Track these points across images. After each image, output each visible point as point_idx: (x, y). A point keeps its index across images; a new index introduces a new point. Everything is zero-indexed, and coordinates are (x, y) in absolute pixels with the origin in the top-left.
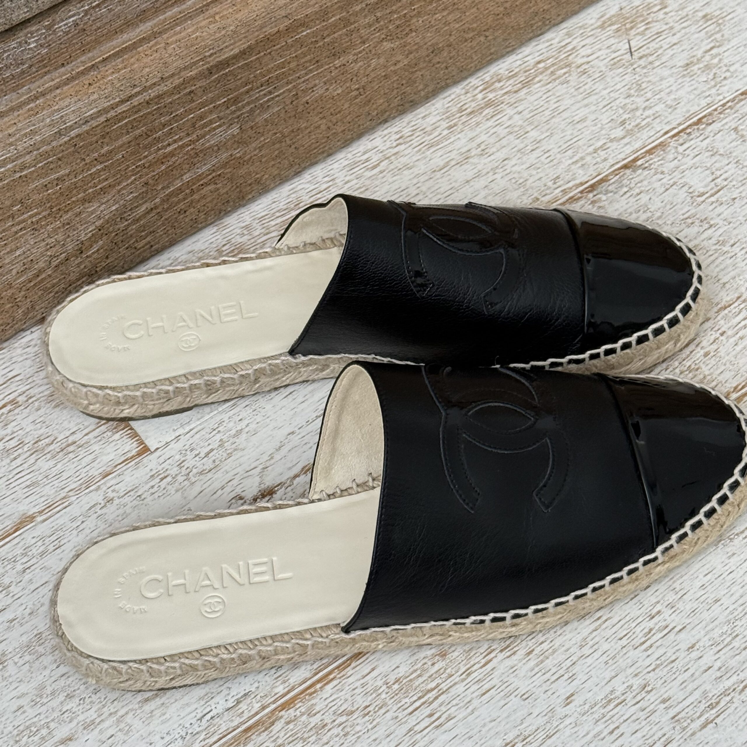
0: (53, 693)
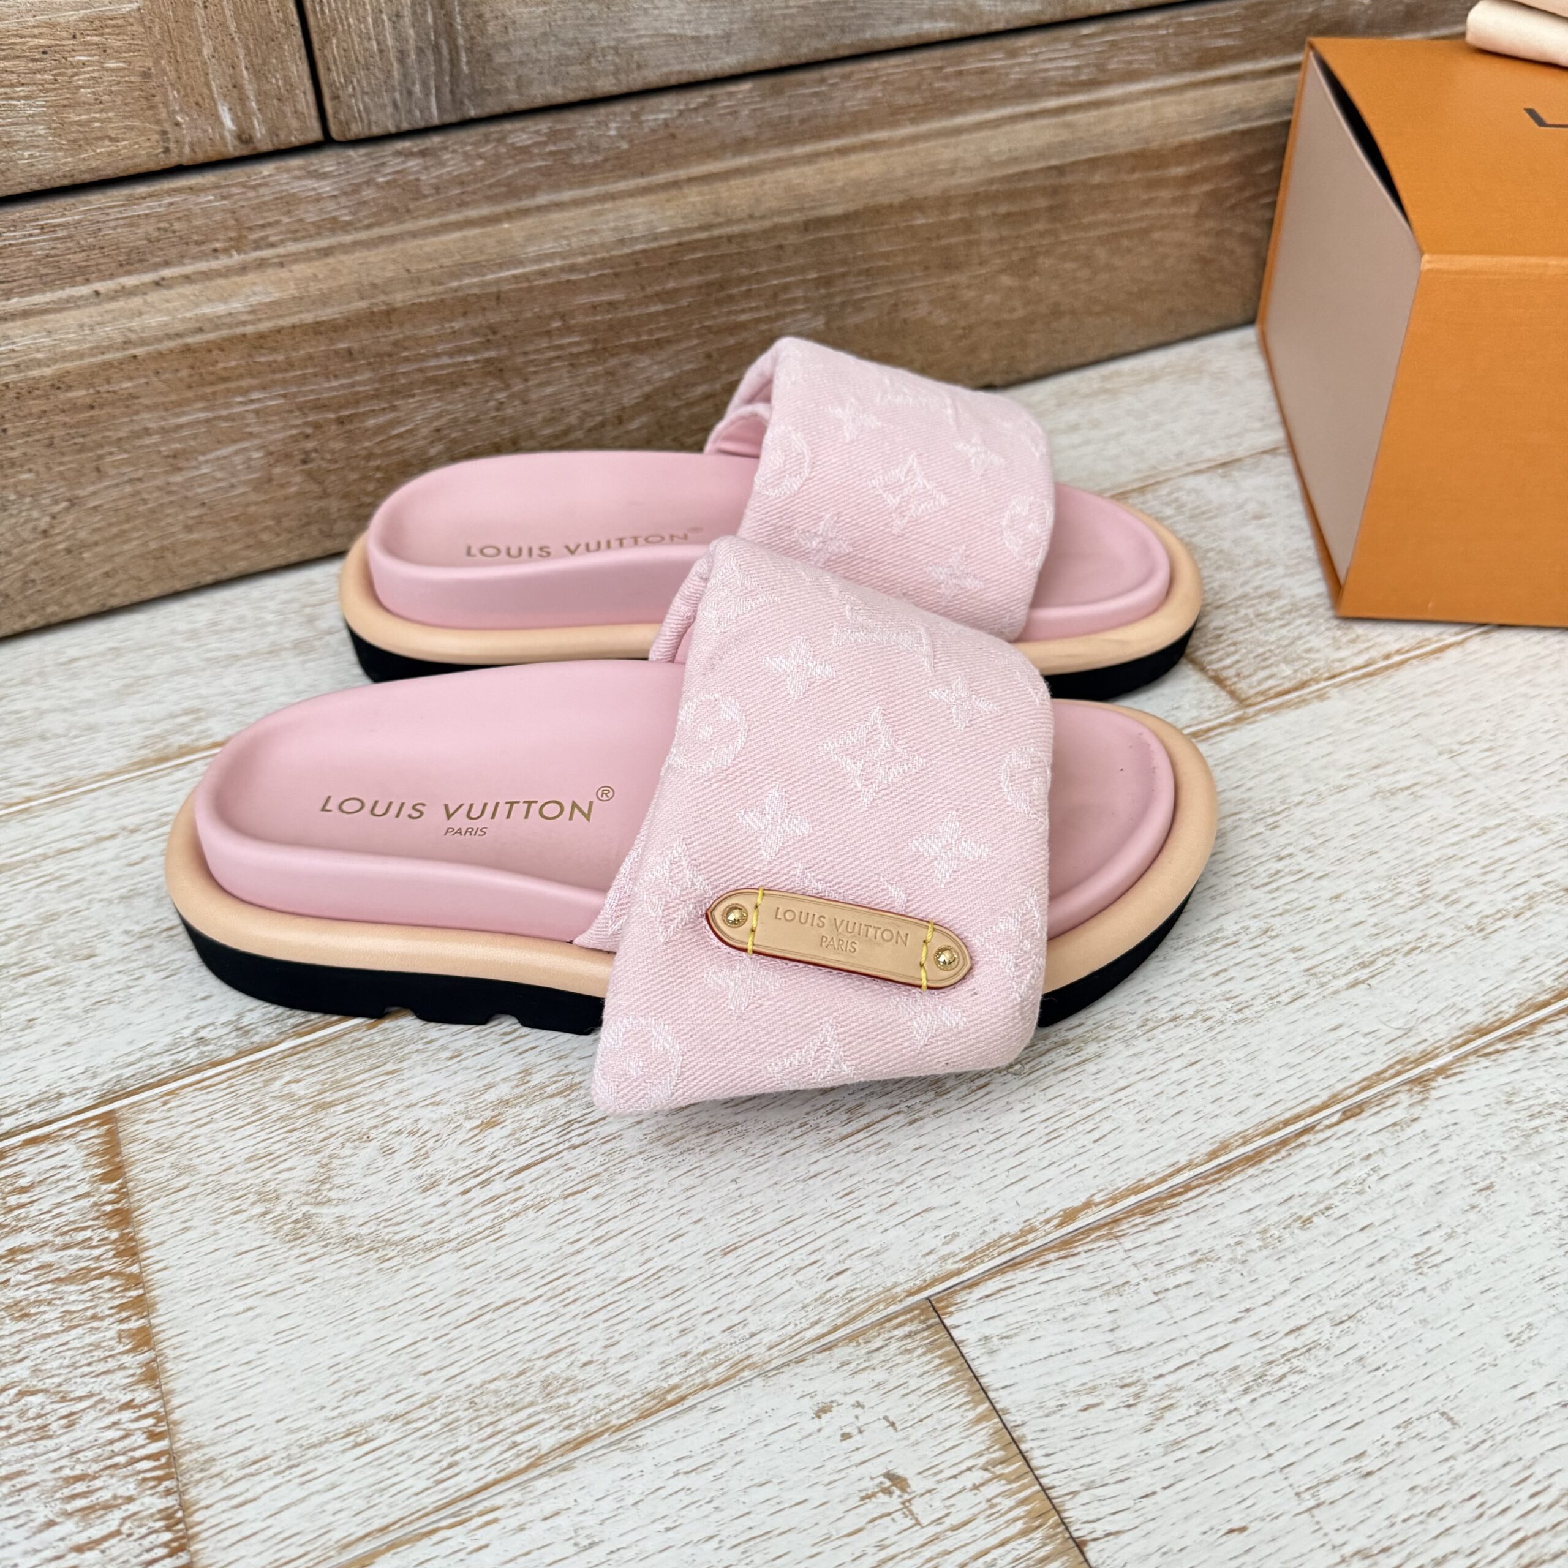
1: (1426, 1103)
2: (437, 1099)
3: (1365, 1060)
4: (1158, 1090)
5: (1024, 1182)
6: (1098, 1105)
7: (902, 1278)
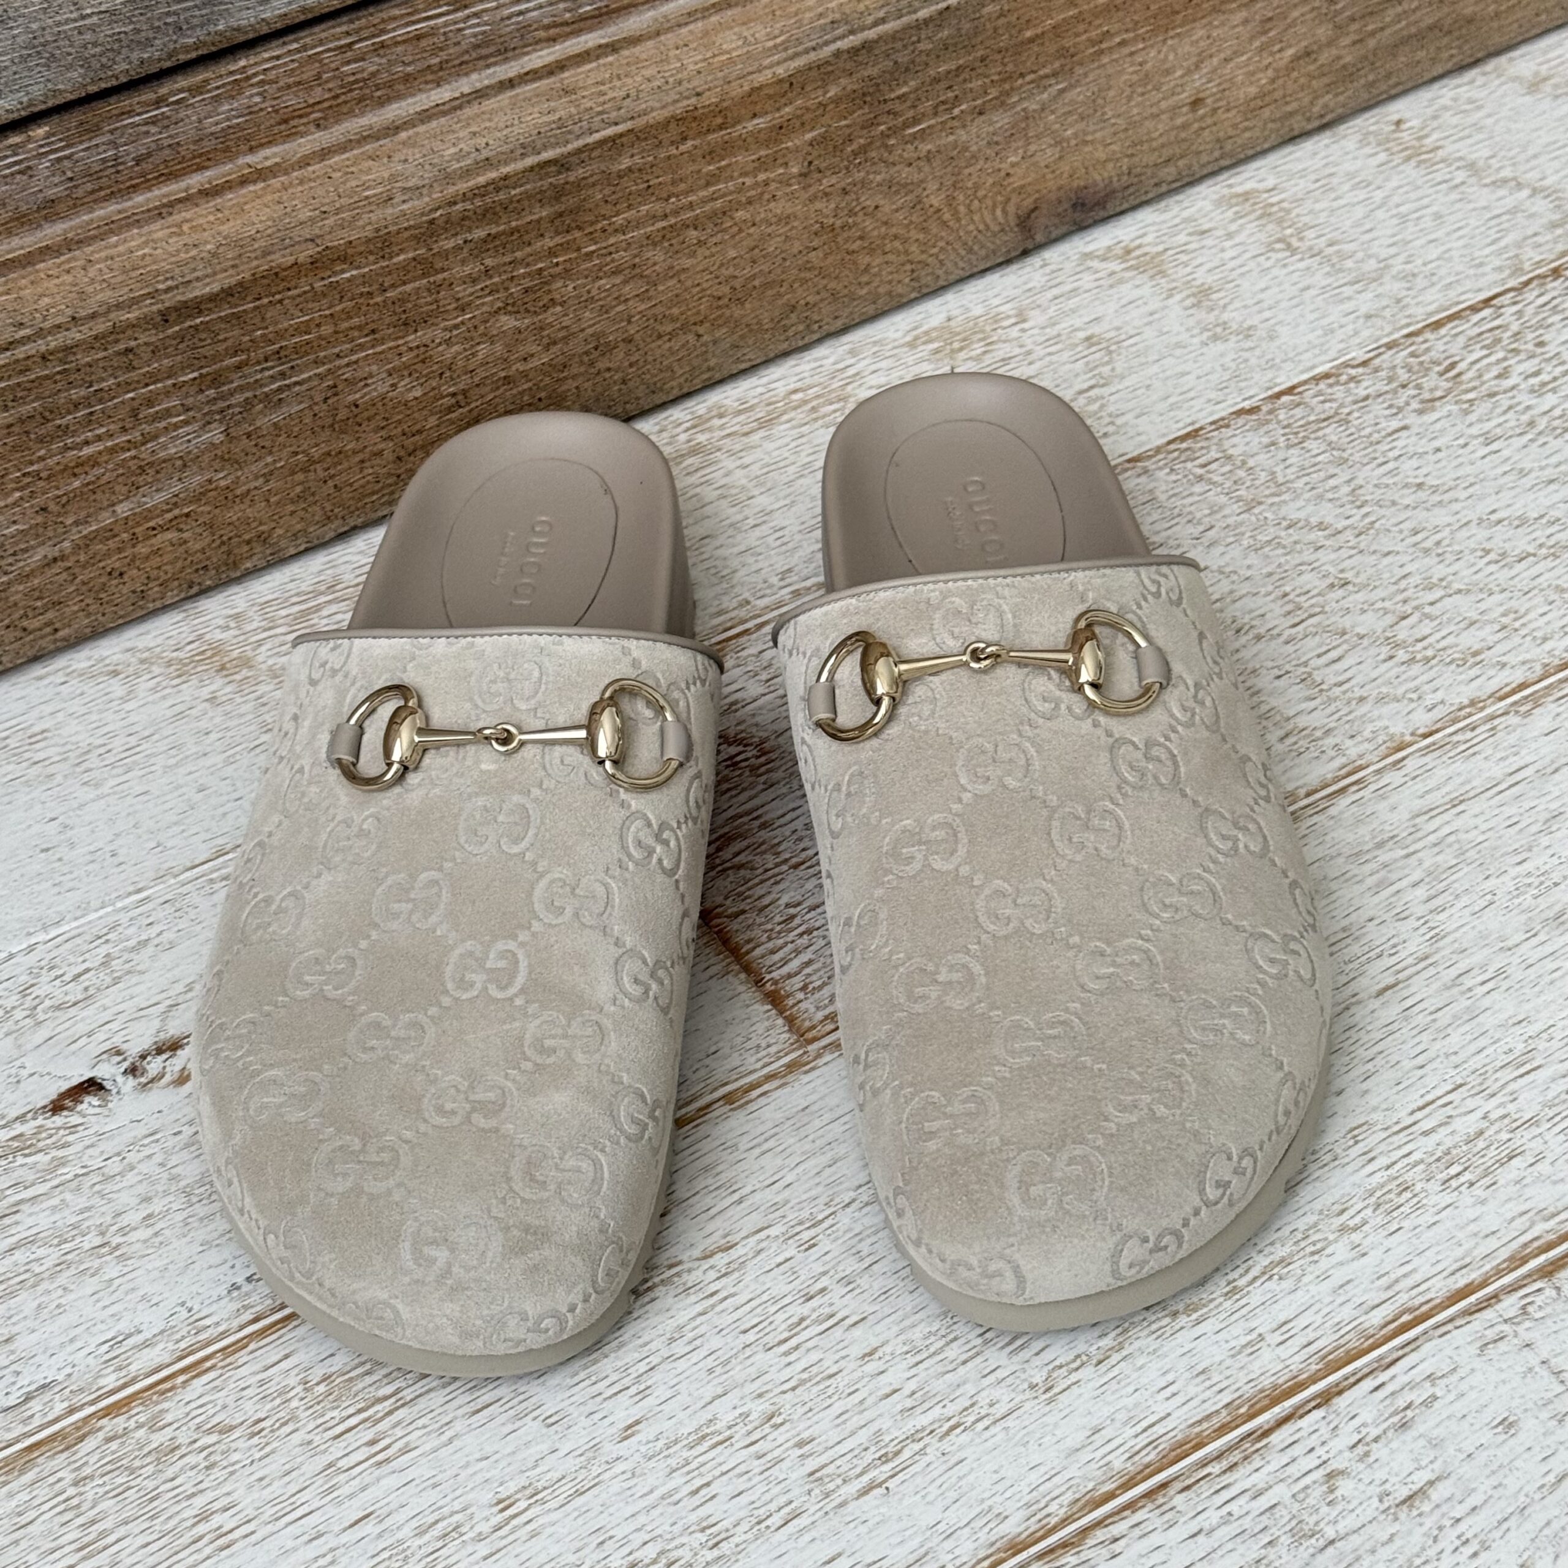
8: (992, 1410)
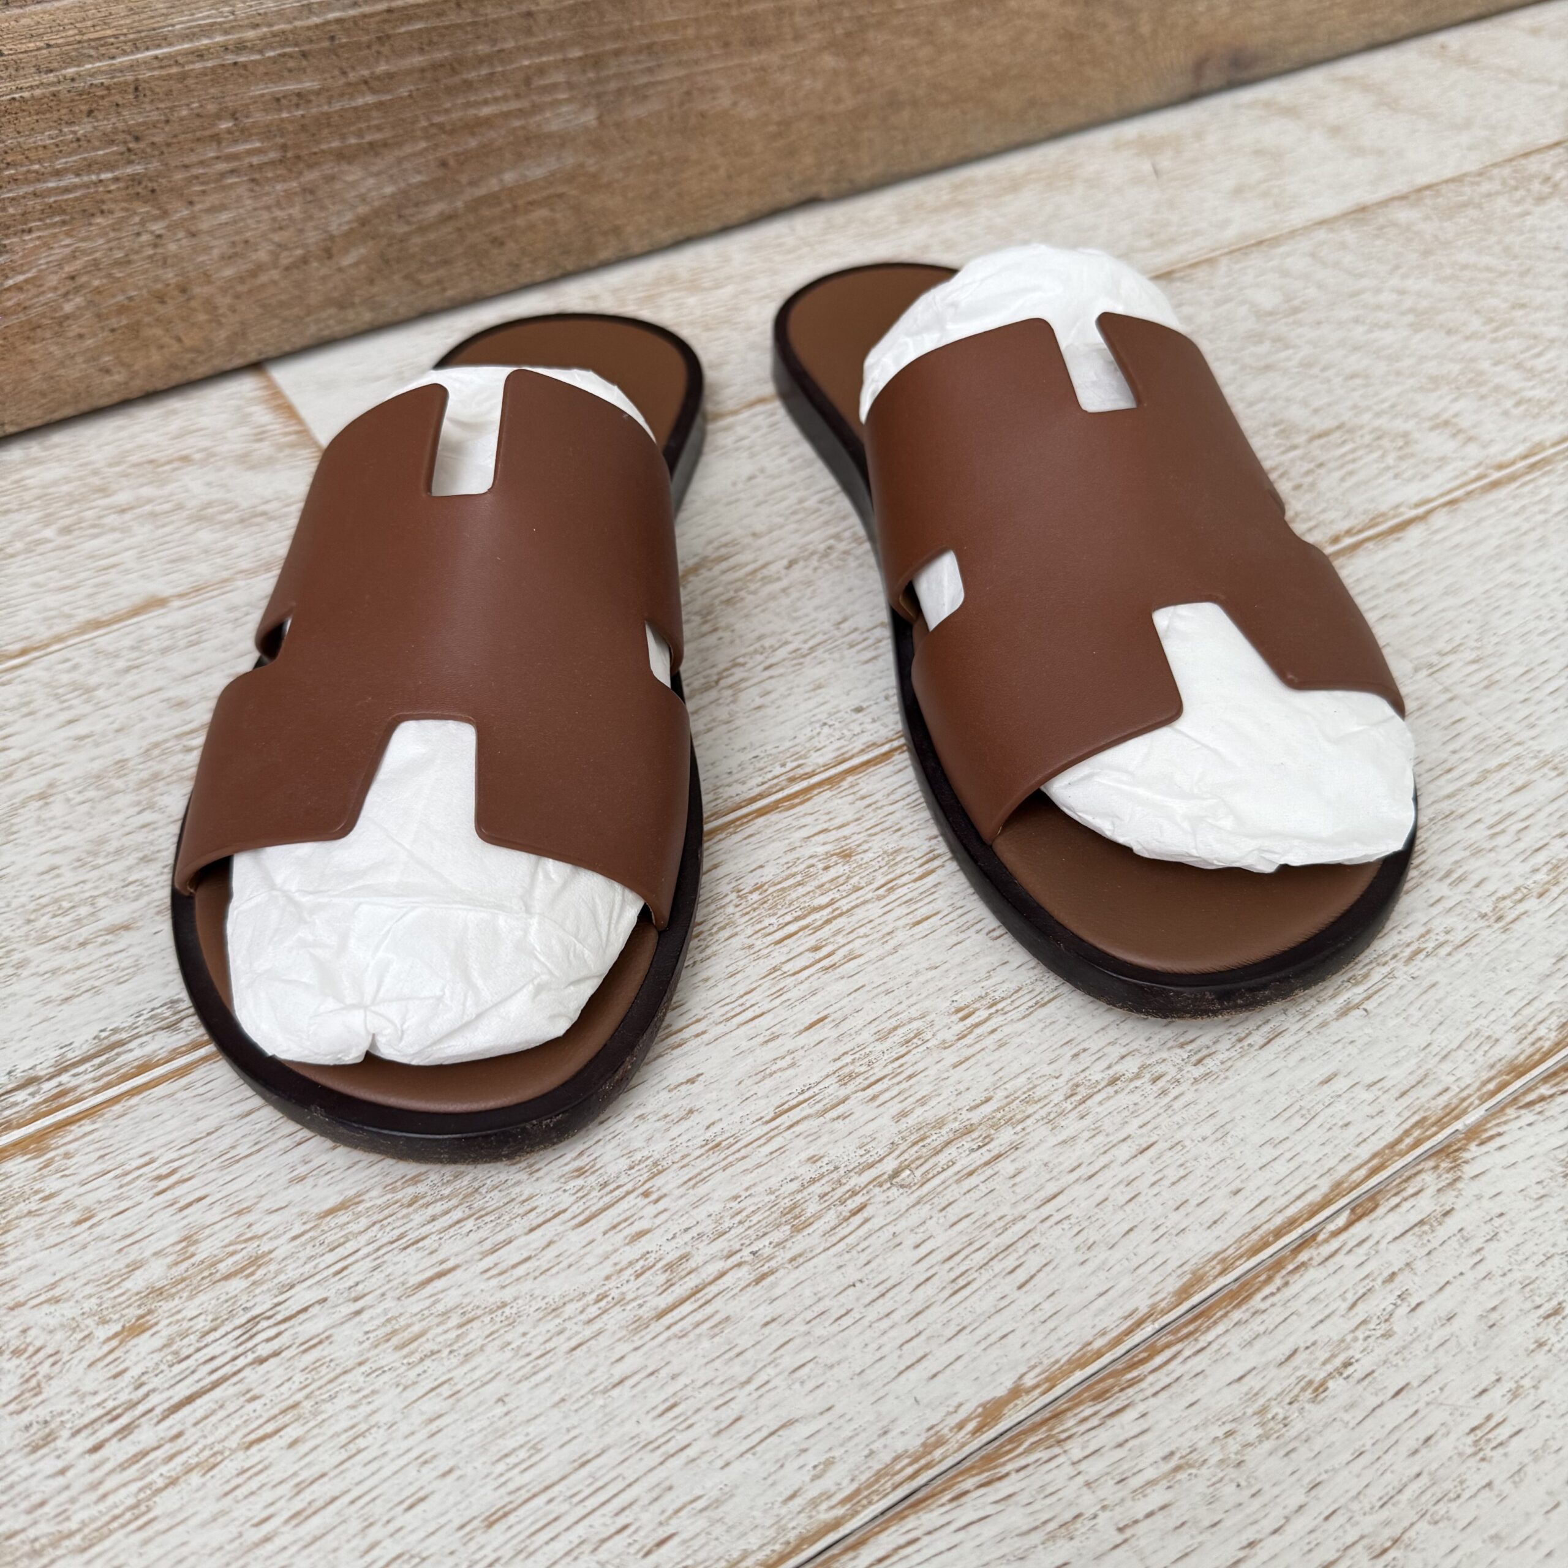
0: (118, 852)
1: (1459, 1185)
2: (57, 1292)
3: (1372, 1125)
4: (1100, 1195)
5: (924, 1363)
6: (1020, 1228)
7: (753, 1541)
8: (1448, 937)
